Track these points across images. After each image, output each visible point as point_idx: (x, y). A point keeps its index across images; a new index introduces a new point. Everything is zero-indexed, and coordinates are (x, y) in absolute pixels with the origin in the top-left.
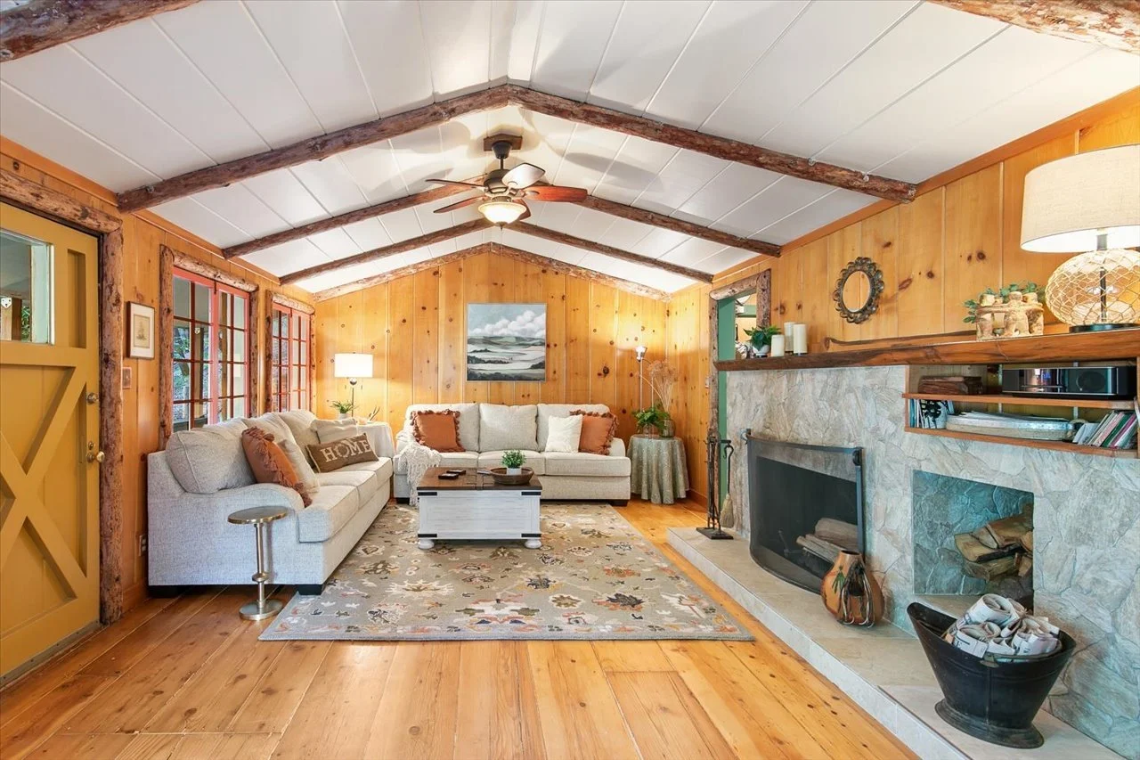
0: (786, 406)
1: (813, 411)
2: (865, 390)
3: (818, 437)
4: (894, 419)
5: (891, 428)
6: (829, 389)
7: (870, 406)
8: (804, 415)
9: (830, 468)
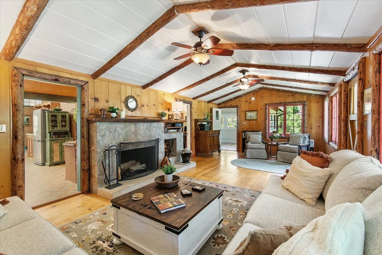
0: (134, 133)
1: (144, 133)
2: (156, 127)
3: (146, 139)
4: (162, 132)
5: (161, 133)
6: (148, 128)
7: (158, 130)
8: (141, 134)
9: (149, 145)
